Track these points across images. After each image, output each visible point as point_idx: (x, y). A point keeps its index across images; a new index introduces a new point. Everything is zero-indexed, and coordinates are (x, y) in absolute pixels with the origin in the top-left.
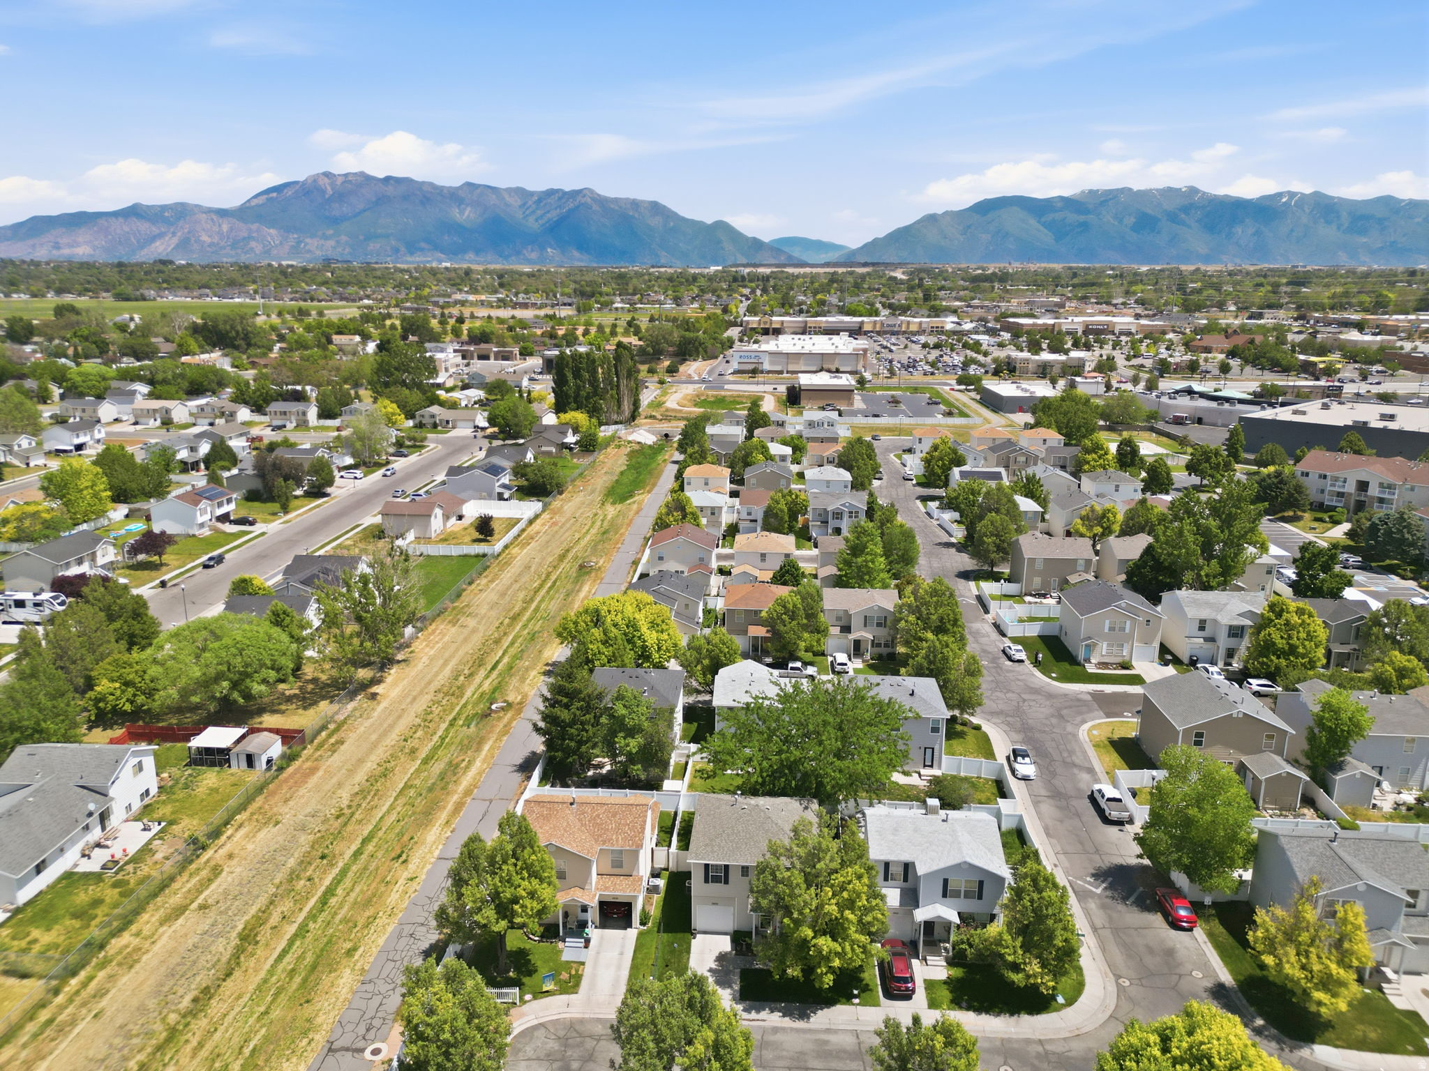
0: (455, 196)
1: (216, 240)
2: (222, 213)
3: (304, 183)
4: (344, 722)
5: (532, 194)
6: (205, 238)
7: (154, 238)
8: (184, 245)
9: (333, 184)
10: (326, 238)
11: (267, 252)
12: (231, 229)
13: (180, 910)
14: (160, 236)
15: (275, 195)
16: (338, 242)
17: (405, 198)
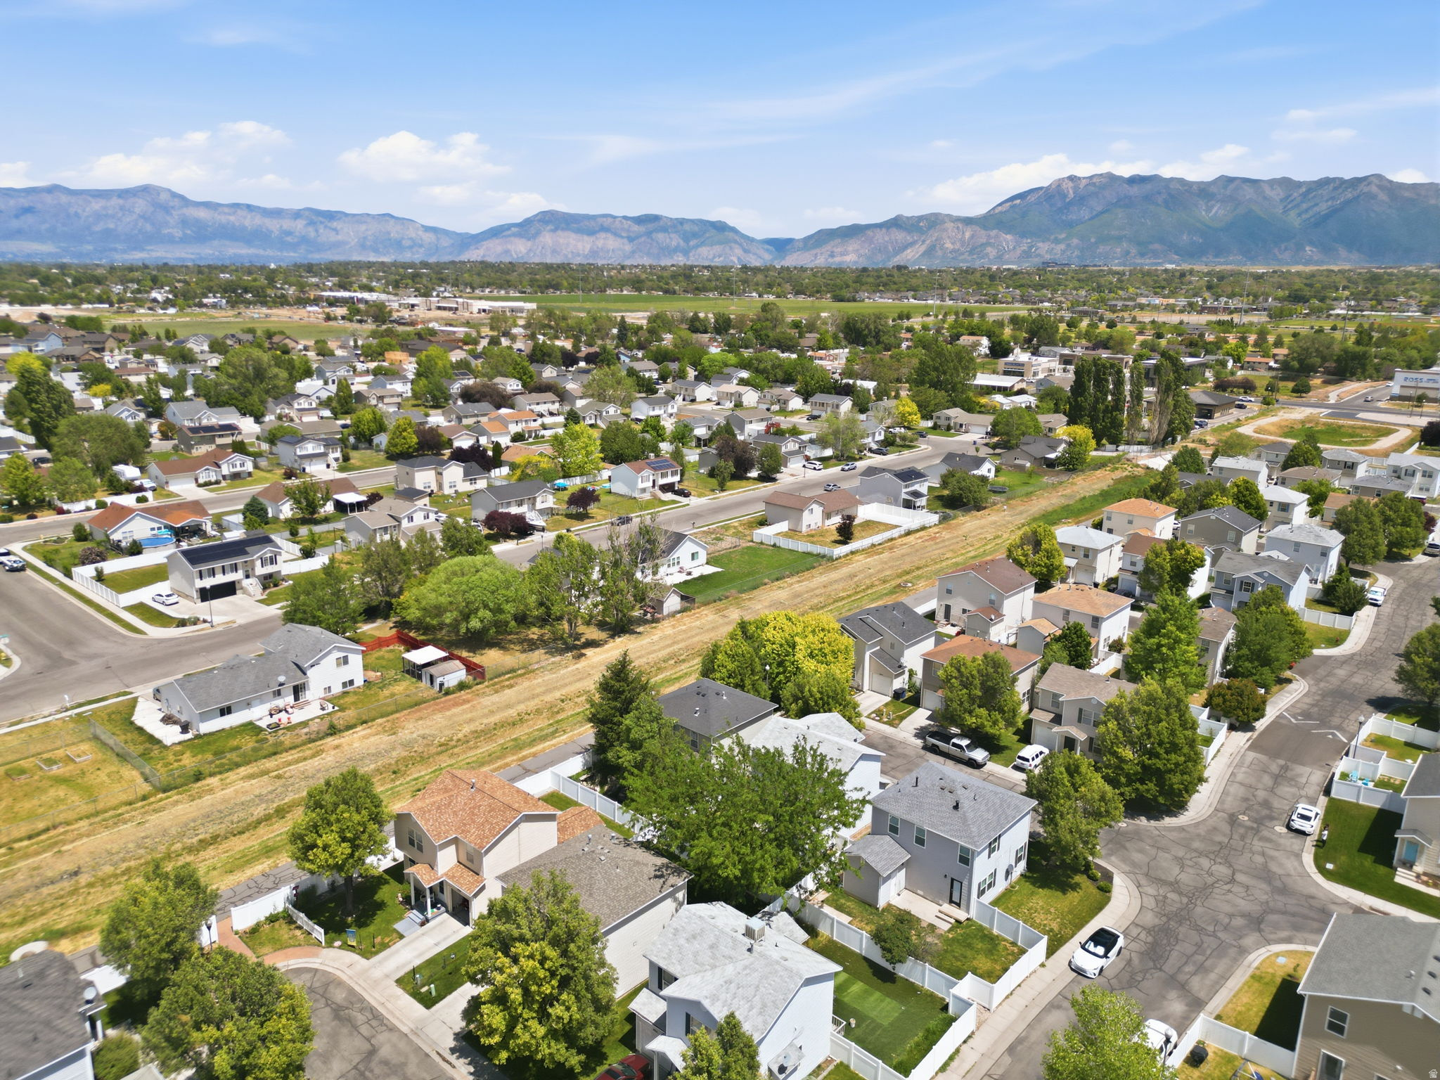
0: (1203, 191)
1: (957, 246)
2: (968, 221)
3: (1048, 188)
4: (533, 671)
5: (1299, 184)
6: (949, 245)
7: (905, 248)
8: (930, 252)
9: (1076, 189)
10: (1057, 241)
11: (999, 257)
12: (972, 237)
13: (265, 773)
14: (912, 244)
15: (1018, 201)
16: (1068, 245)
17: (1148, 198)
